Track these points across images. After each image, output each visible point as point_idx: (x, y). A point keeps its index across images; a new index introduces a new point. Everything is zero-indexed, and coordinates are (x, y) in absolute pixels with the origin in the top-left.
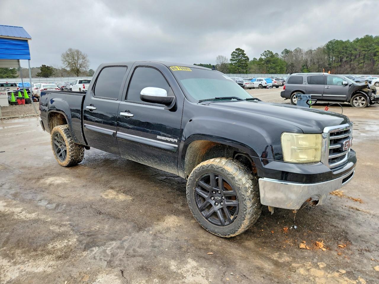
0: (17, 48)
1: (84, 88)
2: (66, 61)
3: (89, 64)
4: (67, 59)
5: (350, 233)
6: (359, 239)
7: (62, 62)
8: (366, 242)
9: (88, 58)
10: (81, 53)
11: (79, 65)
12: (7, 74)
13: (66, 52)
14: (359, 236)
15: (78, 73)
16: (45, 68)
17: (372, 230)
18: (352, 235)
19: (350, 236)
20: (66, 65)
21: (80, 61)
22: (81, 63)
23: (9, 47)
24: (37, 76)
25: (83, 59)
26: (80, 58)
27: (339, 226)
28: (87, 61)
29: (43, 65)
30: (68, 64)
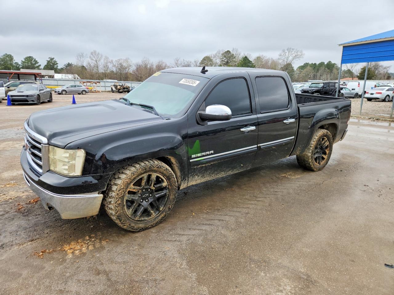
5: (22, 217)
6: (12, 217)
8: (6, 218)
14: (13, 219)
17: (6, 229)
18: (19, 217)
19: (20, 215)
27: (34, 217)
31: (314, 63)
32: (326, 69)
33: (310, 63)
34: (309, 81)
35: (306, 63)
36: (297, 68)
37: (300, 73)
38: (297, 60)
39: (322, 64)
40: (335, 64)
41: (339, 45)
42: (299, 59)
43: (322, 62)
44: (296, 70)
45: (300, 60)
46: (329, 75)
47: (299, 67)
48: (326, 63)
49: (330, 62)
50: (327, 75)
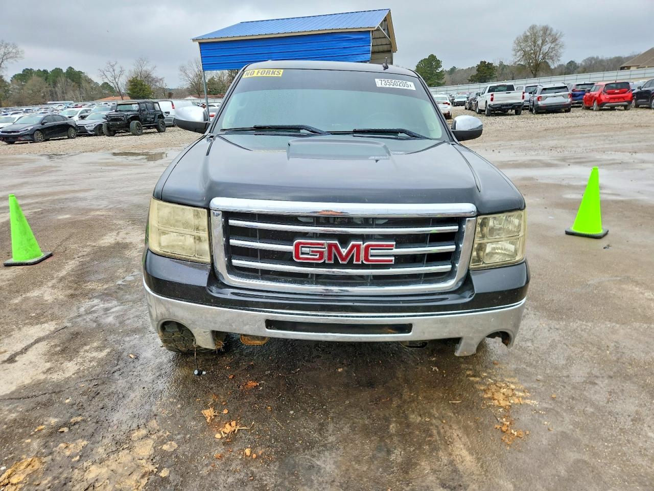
0: (357, 44)
1: (492, 100)
2: (521, 49)
3: (561, 50)
4: (523, 45)
7: (513, 53)
9: (561, 40)
10: (551, 31)
11: (541, 56)
12: (431, 81)
13: (525, 32)
15: (536, 71)
16: (483, 66)
20: (519, 59)
21: (545, 48)
22: (547, 51)
23: (345, 44)
24: (470, 80)
25: (552, 43)
26: (547, 42)
28: (559, 46)
29: (481, 62)
30: (523, 56)
31: (42, 70)
32: (69, 80)
33: (35, 69)
34: (49, 103)
35: (28, 69)
36: (11, 79)
37: (23, 89)
38: (12, 63)
39: (57, 71)
40: (81, 73)
41: (194, 40)
42: (15, 60)
43: (56, 69)
44: (10, 82)
45: (17, 62)
46: (77, 92)
47: (14, 76)
48: (65, 71)
49: (70, 68)
50: (74, 91)
